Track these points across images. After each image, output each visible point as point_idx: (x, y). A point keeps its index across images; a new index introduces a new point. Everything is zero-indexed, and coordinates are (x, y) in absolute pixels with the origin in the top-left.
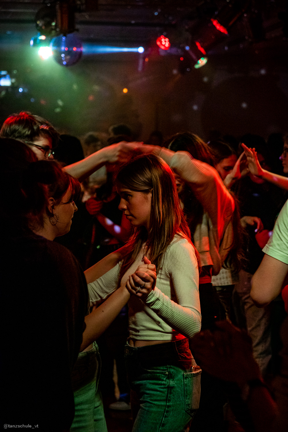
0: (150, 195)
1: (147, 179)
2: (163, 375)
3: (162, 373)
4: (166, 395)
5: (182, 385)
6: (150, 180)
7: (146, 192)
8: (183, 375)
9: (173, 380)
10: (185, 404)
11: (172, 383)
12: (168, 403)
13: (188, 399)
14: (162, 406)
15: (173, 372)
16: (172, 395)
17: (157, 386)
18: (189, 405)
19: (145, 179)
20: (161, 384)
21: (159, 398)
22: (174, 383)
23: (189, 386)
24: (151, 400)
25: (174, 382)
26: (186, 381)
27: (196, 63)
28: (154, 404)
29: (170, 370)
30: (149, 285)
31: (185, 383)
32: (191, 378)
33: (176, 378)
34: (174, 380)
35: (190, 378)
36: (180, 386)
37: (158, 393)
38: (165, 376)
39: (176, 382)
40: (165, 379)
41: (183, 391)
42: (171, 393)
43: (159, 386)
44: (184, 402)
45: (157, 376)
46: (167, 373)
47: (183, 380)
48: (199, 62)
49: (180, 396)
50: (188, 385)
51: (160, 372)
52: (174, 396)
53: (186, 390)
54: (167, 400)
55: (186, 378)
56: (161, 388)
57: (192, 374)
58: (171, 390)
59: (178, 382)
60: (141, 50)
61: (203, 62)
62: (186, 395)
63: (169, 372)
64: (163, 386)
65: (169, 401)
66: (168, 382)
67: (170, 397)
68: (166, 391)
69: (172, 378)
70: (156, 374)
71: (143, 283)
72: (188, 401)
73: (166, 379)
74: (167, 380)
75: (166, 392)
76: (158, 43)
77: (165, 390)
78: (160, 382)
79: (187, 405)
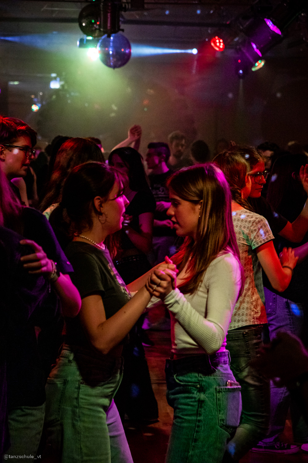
0: (199, 207)
1: (198, 190)
2: (194, 388)
3: (193, 386)
4: (197, 409)
5: (214, 400)
6: (201, 192)
7: (195, 203)
8: (216, 389)
9: (204, 394)
10: (218, 419)
11: (202, 396)
12: (199, 417)
13: (222, 414)
14: (192, 420)
15: (204, 385)
16: (203, 409)
17: (188, 400)
18: (223, 420)
19: (196, 190)
20: (192, 398)
21: (189, 413)
22: (205, 397)
23: (223, 401)
24: (183, 415)
25: (205, 395)
26: (220, 396)
27: (253, 65)
28: (185, 419)
29: (201, 383)
30: (164, 284)
31: (218, 397)
32: (226, 393)
33: (208, 392)
34: (206, 393)
35: (224, 393)
36: (212, 400)
37: (189, 407)
38: (196, 389)
39: (207, 395)
40: (195, 392)
41: (216, 406)
42: (201, 407)
43: (190, 400)
44: (217, 417)
45: (188, 388)
46: (198, 386)
47: (215, 394)
48: (257, 64)
49: (211, 410)
50: (221, 399)
51: (191, 385)
52: (205, 410)
53: (219, 404)
54: (198, 414)
55: (219, 392)
56: (192, 402)
57: (226, 389)
58: (201, 404)
59: (210, 396)
60: (195, 51)
61: (260, 64)
62: (219, 410)
63: (201, 385)
64: (193, 400)
65: (200, 415)
66: (198, 396)
67: (200, 411)
68: (196, 405)
69: (203, 392)
70: (188, 387)
71: (158, 281)
72: (222, 416)
73: (197, 392)
74: (198, 394)
75: (197, 407)
76: (212, 44)
77: (195, 403)
78: (191, 395)
79: (220, 420)
